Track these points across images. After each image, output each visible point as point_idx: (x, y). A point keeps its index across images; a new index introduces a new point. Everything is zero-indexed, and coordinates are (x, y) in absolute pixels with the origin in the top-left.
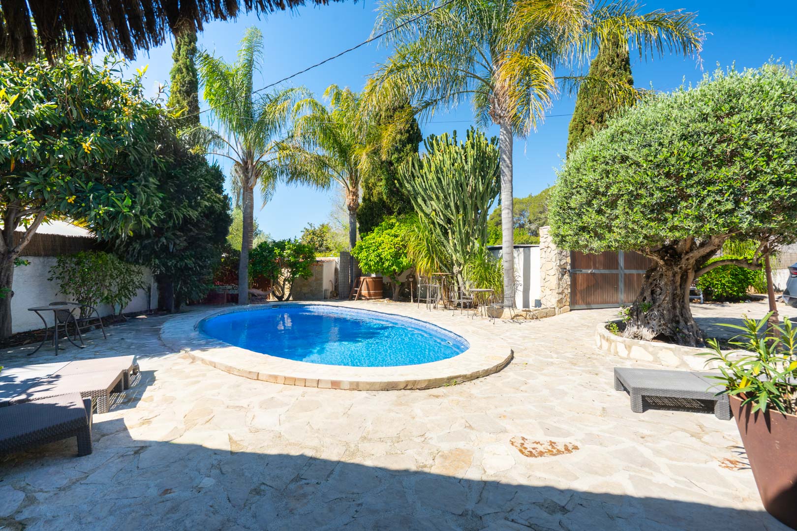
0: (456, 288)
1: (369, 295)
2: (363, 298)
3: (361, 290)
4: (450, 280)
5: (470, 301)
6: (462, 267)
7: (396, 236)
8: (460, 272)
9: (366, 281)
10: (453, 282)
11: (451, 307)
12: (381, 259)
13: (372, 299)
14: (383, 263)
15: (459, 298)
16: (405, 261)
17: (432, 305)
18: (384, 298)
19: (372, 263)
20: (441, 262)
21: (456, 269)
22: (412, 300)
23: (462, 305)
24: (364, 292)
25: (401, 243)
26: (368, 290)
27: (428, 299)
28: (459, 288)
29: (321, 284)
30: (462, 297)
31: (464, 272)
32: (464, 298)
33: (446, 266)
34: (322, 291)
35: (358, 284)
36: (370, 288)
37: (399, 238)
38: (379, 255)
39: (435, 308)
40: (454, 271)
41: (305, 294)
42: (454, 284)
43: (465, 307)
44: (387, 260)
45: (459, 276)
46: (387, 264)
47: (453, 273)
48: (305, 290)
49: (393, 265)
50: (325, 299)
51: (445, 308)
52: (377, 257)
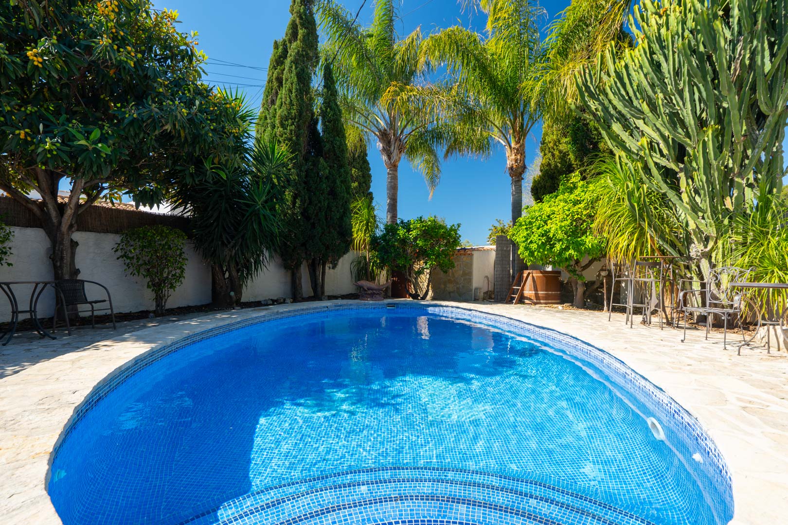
0: (696, 286)
1: (537, 296)
2: (527, 301)
3: (523, 289)
4: (683, 271)
5: (731, 311)
6: (711, 244)
7: (576, 203)
8: (708, 256)
9: (533, 277)
10: (689, 275)
11: (682, 323)
12: (549, 239)
13: (540, 303)
14: (553, 246)
15: (704, 304)
16: (589, 241)
17: (638, 318)
18: (562, 303)
19: (534, 246)
20: (662, 237)
21: (696, 249)
22: (605, 308)
23: (710, 319)
24: (528, 292)
25: (585, 213)
26: (536, 289)
27: (630, 305)
28: (703, 286)
29: (470, 281)
30: (708, 302)
31: (717, 256)
32: (716, 305)
33: (673, 246)
34: (471, 290)
35: (520, 281)
36: (539, 287)
37: (582, 205)
38: (545, 234)
39: (644, 322)
40: (693, 254)
41: (450, 293)
42: (691, 278)
43: (718, 324)
44: (560, 240)
45: (704, 264)
46: (558, 247)
47: (689, 258)
48: (450, 287)
49: (567, 248)
50: (476, 300)
51: (669, 323)
52: (543, 236)
